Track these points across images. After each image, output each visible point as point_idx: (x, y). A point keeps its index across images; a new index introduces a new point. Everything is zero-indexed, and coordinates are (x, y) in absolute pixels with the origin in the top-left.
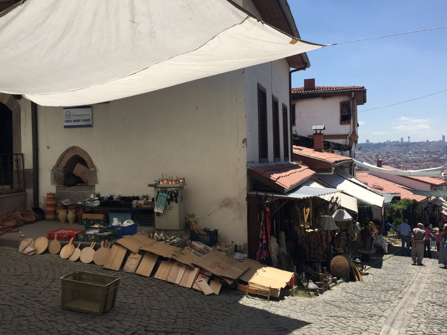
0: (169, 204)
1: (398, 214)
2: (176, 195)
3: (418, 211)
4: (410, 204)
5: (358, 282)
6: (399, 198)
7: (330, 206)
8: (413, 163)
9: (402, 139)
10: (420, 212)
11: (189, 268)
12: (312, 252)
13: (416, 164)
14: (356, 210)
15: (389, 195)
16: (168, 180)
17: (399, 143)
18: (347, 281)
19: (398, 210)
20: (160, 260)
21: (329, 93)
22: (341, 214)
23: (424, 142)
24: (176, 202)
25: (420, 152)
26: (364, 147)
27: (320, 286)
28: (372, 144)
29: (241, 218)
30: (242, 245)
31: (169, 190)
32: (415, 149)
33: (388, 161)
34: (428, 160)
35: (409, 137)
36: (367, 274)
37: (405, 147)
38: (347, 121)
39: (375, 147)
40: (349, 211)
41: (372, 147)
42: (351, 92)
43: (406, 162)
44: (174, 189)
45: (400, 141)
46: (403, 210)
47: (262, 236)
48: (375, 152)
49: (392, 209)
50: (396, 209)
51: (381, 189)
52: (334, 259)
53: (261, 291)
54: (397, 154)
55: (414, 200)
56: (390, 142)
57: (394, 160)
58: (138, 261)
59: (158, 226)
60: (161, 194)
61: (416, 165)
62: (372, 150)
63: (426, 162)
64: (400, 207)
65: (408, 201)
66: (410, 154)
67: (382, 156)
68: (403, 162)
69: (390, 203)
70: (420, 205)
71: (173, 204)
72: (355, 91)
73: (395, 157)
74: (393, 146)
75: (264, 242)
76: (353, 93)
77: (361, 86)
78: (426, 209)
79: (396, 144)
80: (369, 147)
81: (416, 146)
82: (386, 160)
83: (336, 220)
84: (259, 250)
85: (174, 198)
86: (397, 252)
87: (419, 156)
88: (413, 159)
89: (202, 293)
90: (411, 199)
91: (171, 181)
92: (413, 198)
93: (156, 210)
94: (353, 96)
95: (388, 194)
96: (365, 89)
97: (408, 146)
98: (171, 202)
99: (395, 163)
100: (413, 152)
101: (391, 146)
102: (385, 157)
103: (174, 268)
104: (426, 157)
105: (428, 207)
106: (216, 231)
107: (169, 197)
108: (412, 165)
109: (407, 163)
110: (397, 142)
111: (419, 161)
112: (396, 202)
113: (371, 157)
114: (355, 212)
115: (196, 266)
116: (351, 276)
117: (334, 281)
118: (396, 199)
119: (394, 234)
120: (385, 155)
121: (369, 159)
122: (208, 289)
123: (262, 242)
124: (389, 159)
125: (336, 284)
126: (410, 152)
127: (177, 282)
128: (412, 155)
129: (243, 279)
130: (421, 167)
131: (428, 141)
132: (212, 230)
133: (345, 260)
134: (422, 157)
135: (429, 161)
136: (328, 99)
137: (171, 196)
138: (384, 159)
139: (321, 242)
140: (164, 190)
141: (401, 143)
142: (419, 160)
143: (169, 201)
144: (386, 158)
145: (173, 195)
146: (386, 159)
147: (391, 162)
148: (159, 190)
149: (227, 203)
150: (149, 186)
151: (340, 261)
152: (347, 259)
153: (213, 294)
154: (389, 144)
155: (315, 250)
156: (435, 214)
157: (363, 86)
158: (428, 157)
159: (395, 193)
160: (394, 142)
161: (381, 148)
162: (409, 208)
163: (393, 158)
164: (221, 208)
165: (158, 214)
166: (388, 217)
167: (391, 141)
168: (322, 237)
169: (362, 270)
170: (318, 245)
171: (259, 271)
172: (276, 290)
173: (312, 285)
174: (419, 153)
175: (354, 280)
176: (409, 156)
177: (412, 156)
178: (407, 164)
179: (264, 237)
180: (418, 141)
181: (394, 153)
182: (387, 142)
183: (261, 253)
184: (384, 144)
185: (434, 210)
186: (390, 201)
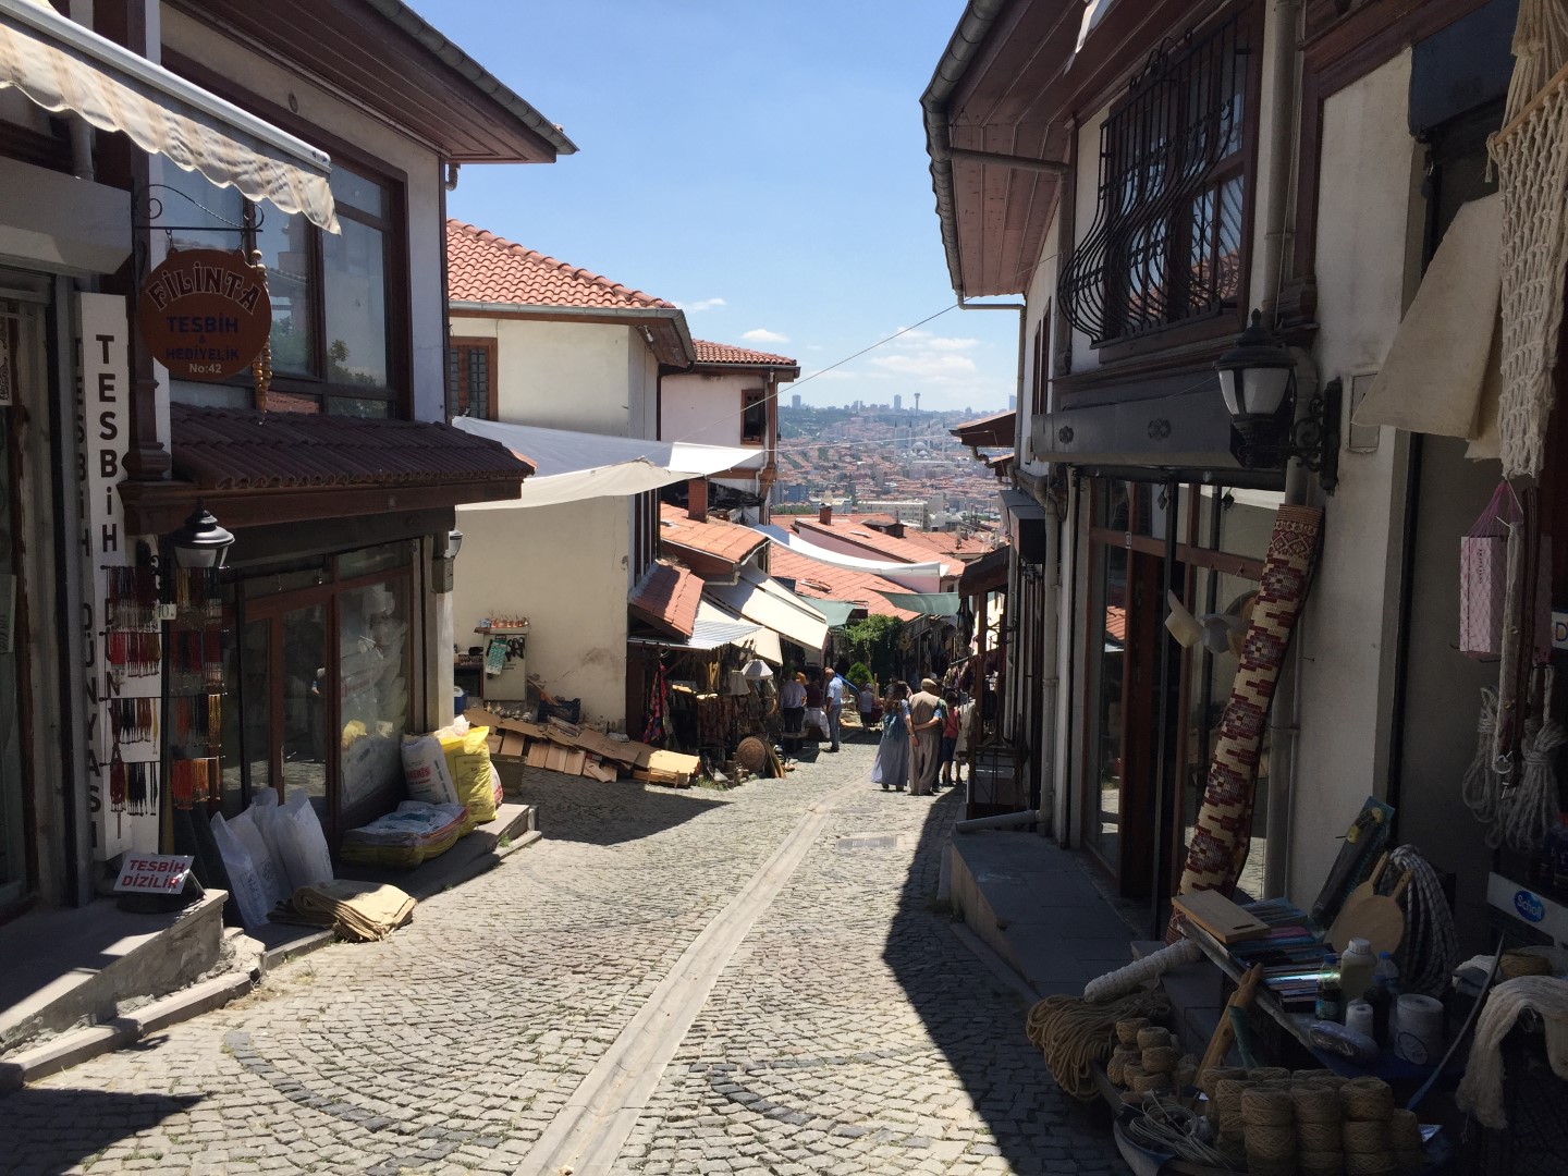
0: (509, 660)
1: (859, 651)
2: (522, 645)
3: (905, 644)
4: (886, 628)
5: (777, 780)
6: (862, 614)
7: (742, 655)
8: (924, 480)
9: (898, 399)
10: (909, 645)
11: (573, 750)
12: (707, 733)
13: (933, 482)
14: (778, 658)
15: (844, 605)
16: (505, 622)
17: (888, 413)
18: (762, 777)
19: (861, 643)
20: (529, 741)
21: (717, 367)
22: (756, 668)
23: (958, 413)
24: (522, 656)
25: (947, 443)
26: (786, 419)
27: (730, 777)
28: (808, 410)
29: (616, 679)
30: (617, 722)
31: (509, 638)
32: (933, 434)
33: (855, 468)
34: (966, 470)
35: (917, 395)
36: (792, 770)
37: (904, 427)
38: (755, 437)
39: (818, 422)
40: (771, 664)
41: (810, 421)
42: (768, 369)
43: (907, 474)
44: (518, 637)
45: (892, 406)
46: (871, 641)
47: (655, 706)
48: (819, 437)
49: (848, 641)
50: (855, 640)
51: (826, 591)
52: (743, 742)
53: (665, 777)
54: (881, 446)
55: (896, 619)
56: (863, 408)
57: (871, 467)
58: (498, 744)
59: (488, 695)
60: (495, 644)
61: (932, 486)
62: (811, 432)
63: (962, 476)
64: (865, 635)
65: (883, 619)
66: (919, 451)
67: (837, 452)
68: (897, 473)
69: (843, 626)
70: (910, 630)
71: (516, 660)
72: (775, 370)
73: (876, 458)
74: (872, 420)
75: (658, 715)
76: (772, 374)
77: (790, 357)
78: (924, 637)
79: (879, 416)
80: (800, 422)
81: (935, 424)
82: (850, 467)
83: (750, 678)
84: (649, 727)
85: (519, 652)
86: (849, 736)
87: (943, 457)
88: (925, 466)
89: (598, 781)
90: (889, 616)
91: (511, 623)
92: (895, 614)
93: (488, 670)
94: (772, 381)
95: (840, 602)
96: (798, 365)
97: (914, 422)
98: (513, 658)
99: (873, 478)
100: (926, 442)
101: (866, 420)
102: (846, 455)
103: (552, 752)
104: (962, 462)
105: (929, 632)
106: (577, 701)
107: (509, 649)
108: (923, 486)
109: (908, 477)
110: (884, 408)
111: (943, 473)
112: (857, 624)
113: (804, 455)
114: (778, 664)
115: (582, 748)
116: (768, 771)
117: (745, 775)
118: (858, 615)
119: (849, 699)
120: (846, 448)
121: (799, 459)
122: (606, 775)
123: (653, 716)
124: (859, 463)
125: (748, 779)
126: (920, 443)
127: (561, 769)
128: (923, 452)
129: (639, 764)
130: (946, 491)
131: (969, 410)
132: (569, 698)
133: (761, 745)
134: (953, 460)
135: (970, 475)
136: (715, 379)
137: (513, 647)
138: (844, 462)
139: (723, 714)
140: (502, 638)
141: (893, 413)
142: (941, 469)
143: (508, 655)
144: (848, 459)
145: (517, 646)
146: (850, 463)
147: (863, 472)
148: (493, 638)
149: (593, 657)
150: (476, 631)
151: (752, 744)
152: (763, 742)
153: (610, 781)
154: (861, 413)
155: (711, 730)
156: (947, 648)
157: (793, 359)
158: (967, 463)
159: (855, 602)
160: (873, 406)
161: (835, 425)
162: (884, 637)
163: (870, 461)
164: (584, 664)
165: (490, 676)
166: (840, 656)
167: (867, 404)
168: (723, 707)
169: (784, 764)
170: (718, 721)
171: (653, 755)
172: (686, 774)
173: (719, 776)
174: (943, 447)
175: (772, 776)
176: (914, 454)
177: (922, 456)
178: (908, 481)
179: (657, 708)
180: (941, 410)
181: (872, 445)
182: (855, 406)
183: (652, 731)
184: (845, 415)
185: (944, 639)
186: (843, 621)
